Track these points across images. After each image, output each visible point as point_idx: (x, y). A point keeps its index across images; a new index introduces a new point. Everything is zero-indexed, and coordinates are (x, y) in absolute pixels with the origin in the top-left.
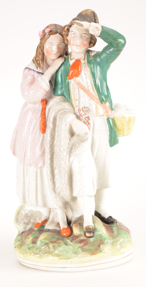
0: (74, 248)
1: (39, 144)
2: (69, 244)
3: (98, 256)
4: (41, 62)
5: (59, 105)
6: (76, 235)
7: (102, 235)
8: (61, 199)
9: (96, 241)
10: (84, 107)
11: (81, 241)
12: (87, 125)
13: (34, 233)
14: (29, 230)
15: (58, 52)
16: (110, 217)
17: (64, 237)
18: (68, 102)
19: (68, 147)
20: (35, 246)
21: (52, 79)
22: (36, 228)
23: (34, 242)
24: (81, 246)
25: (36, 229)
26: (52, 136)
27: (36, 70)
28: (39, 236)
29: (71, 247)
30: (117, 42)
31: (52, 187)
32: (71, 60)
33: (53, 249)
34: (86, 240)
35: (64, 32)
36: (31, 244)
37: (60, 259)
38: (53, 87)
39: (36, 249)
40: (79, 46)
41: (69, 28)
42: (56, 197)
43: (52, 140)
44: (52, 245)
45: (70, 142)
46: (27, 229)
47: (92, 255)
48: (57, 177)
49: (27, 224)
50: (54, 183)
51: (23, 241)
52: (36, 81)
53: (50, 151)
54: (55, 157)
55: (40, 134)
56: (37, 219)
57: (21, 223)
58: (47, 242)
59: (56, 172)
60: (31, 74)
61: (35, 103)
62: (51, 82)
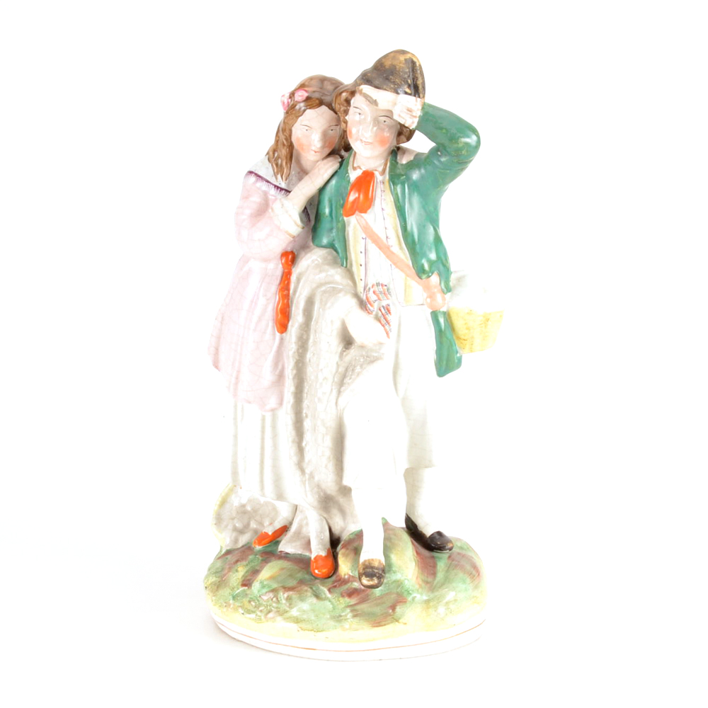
0: (334, 608)
1: (271, 357)
2: (324, 596)
3: (389, 629)
4: (286, 163)
5: (320, 272)
6: (343, 577)
7: (402, 583)
8: (316, 489)
9: (387, 594)
10: (378, 284)
11: (352, 593)
12: (383, 326)
13: (251, 557)
14: (243, 546)
15: (323, 147)
16: (439, 533)
17: (316, 577)
18: (342, 265)
19: (337, 372)
20: (248, 592)
21: (311, 204)
22: (259, 544)
23: (247, 583)
24: (351, 604)
25: (258, 548)
26: (300, 343)
27: (273, 180)
28: (262, 568)
29: (327, 603)
30: (456, 145)
31: (295, 459)
32: (354, 169)
33: (288, 604)
34: (364, 591)
35: (339, 104)
36: (240, 587)
37: (300, 629)
38: (313, 222)
39: (250, 602)
40: (371, 143)
41: (350, 97)
42: (304, 484)
43: (300, 351)
44: (286, 595)
45: (342, 360)
46: (240, 544)
47: (374, 626)
48: (308, 437)
49: (241, 532)
50: (301, 450)
51: (225, 575)
52: (270, 210)
53: (296, 375)
54: (306, 390)
55: (274, 334)
56: (266, 523)
57: (226, 526)
58: (275, 586)
59: (307, 424)
60: (259, 189)
61: (266, 260)
62: (307, 212)
